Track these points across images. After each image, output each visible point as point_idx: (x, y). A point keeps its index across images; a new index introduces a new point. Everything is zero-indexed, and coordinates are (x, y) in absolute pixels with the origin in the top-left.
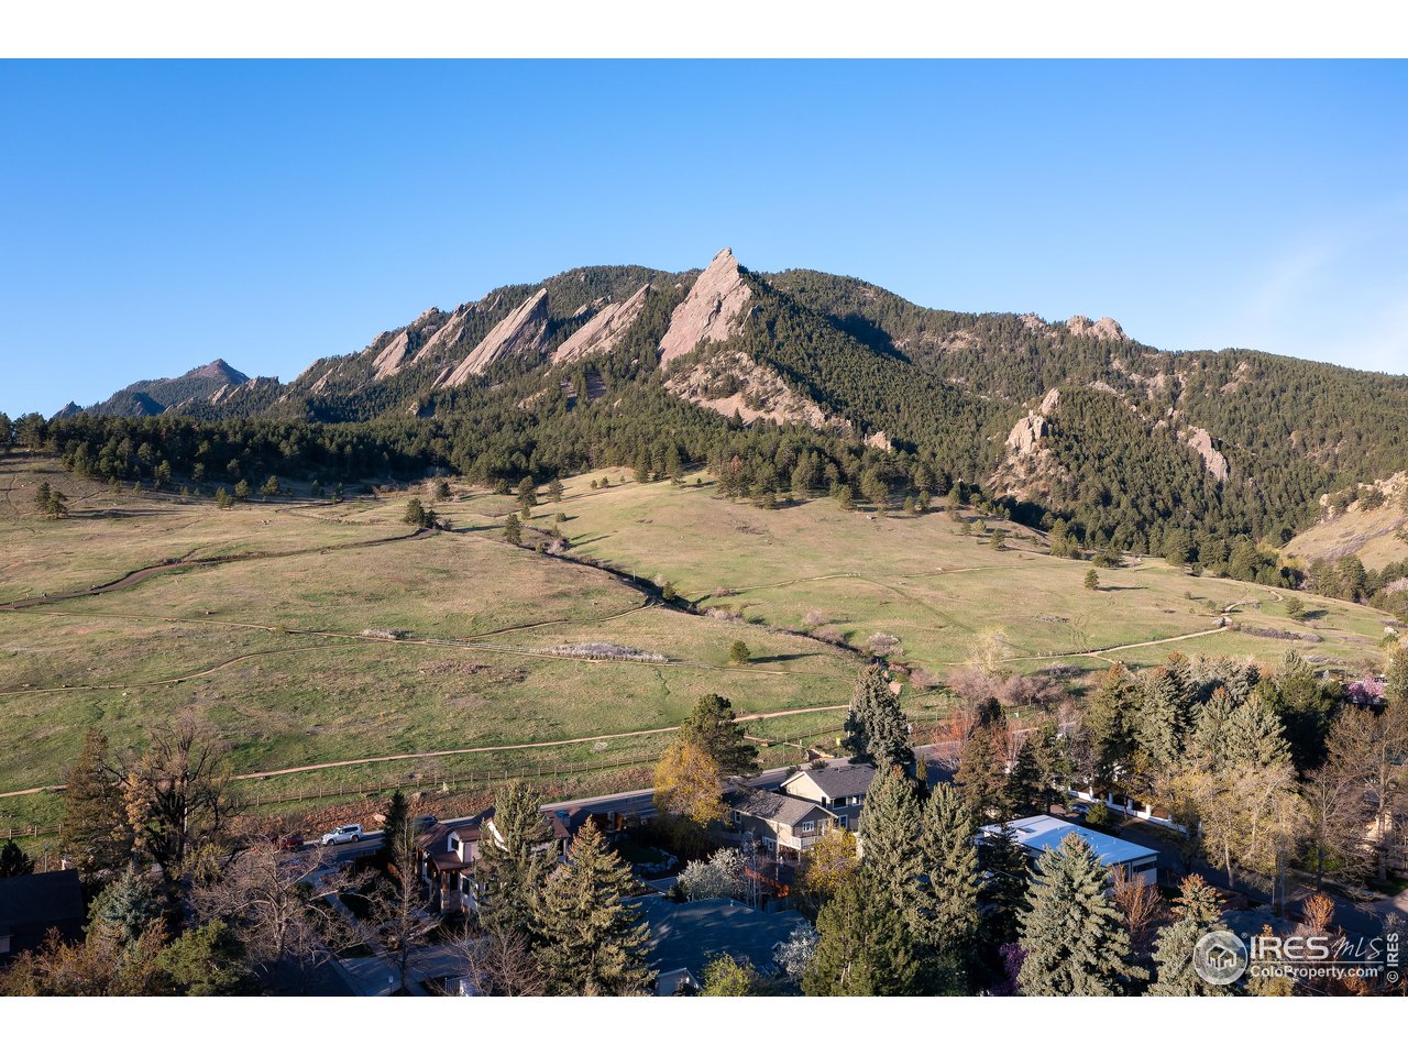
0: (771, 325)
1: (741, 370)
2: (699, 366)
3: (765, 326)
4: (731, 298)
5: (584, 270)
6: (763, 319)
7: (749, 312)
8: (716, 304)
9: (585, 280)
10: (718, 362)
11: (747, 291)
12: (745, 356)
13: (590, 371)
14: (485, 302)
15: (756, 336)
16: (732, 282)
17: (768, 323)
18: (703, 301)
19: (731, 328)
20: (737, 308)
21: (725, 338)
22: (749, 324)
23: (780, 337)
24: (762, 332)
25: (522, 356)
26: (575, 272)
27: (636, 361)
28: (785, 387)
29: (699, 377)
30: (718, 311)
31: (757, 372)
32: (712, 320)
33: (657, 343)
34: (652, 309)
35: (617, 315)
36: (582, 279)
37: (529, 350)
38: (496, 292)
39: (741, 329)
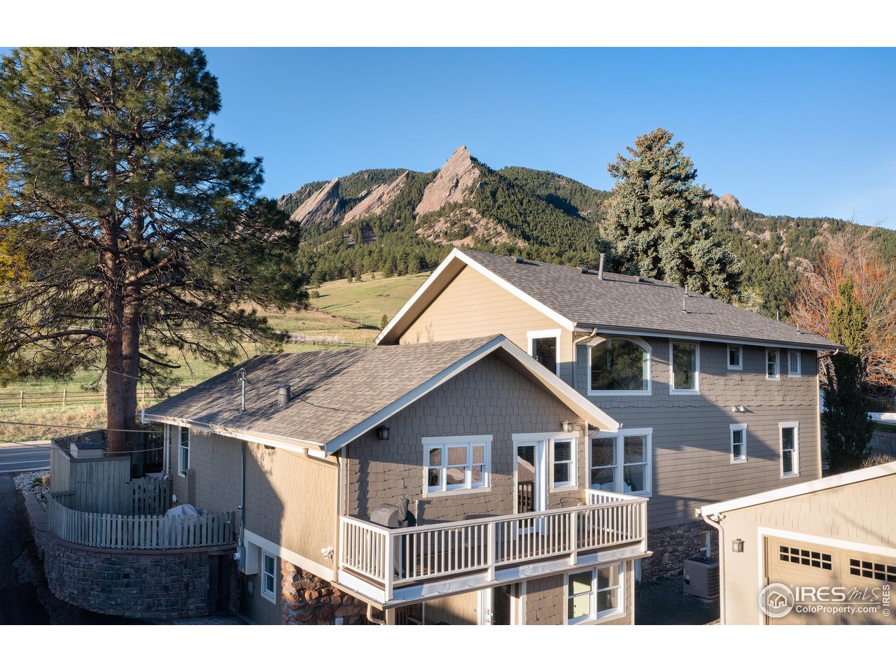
0: (494, 194)
1: (472, 220)
2: (441, 219)
3: (489, 194)
4: (466, 177)
5: (367, 171)
6: (488, 189)
7: (478, 185)
8: (455, 181)
9: (368, 178)
10: (455, 215)
11: (477, 172)
12: (474, 211)
13: (366, 229)
14: (299, 192)
15: (483, 200)
16: (466, 166)
17: (491, 192)
18: (445, 180)
19: (465, 196)
20: (470, 183)
21: (461, 202)
22: (478, 192)
23: (500, 201)
24: (487, 198)
25: (321, 223)
26: (361, 173)
27: (398, 221)
28: (503, 232)
29: (441, 226)
30: (456, 186)
31: (483, 222)
32: (452, 192)
33: (414, 209)
34: (410, 187)
35: (386, 192)
36: (366, 177)
37: (326, 219)
38: (306, 186)
39: (472, 196)
